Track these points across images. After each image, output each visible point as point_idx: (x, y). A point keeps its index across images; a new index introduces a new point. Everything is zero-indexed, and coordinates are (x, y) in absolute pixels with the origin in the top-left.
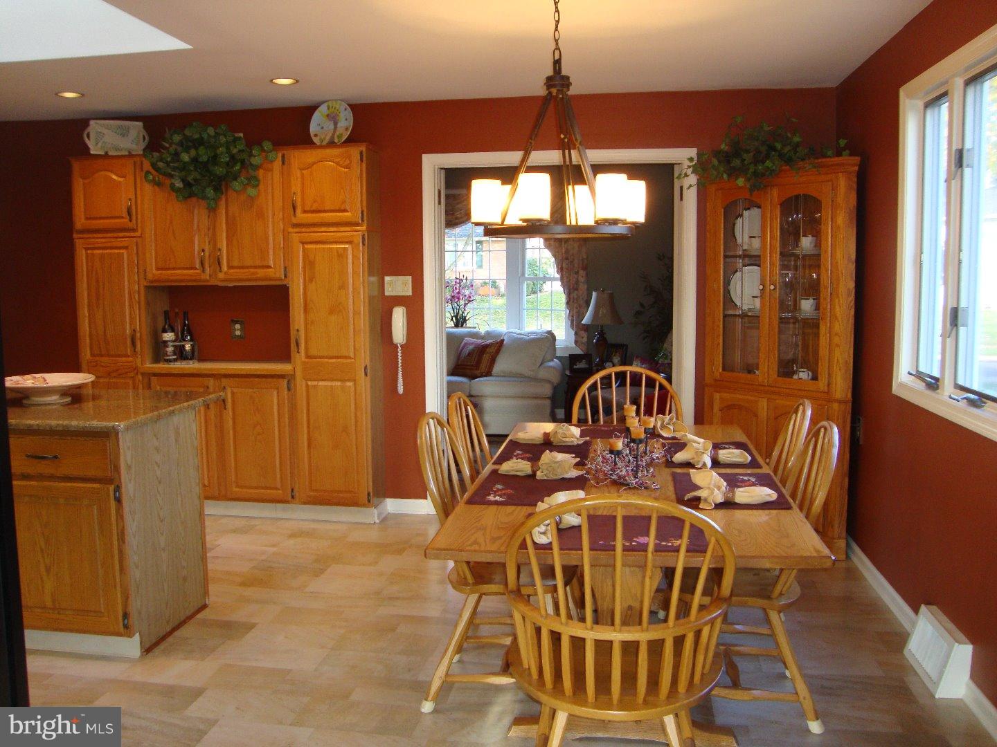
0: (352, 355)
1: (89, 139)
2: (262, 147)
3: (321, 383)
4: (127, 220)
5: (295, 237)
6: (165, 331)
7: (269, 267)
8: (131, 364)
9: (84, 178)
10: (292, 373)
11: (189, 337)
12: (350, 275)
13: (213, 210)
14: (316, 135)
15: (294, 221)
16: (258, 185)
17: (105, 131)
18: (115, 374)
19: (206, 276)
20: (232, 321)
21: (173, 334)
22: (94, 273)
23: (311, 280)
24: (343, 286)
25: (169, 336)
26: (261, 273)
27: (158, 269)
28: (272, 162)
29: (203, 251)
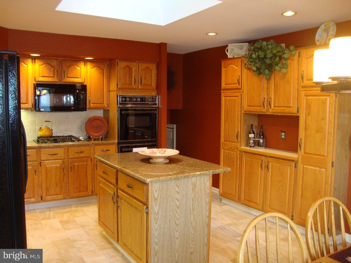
0: (326, 155)
1: (228, 52)
2: (289, 49)
3: (310, 167)
4: (238, 85)
5: (303, 93)
6: (250, 133)
7: (290, 107)
8: (236, 146)
9: (225, 68)
10: (297, 160)
11: (262, 137)
12: (328, 113)
13: (268, 80)
14: (318, 41)
15: (303, 84)
16: (287, 68)
17: (234, 48)
18: (230, 149)
19: (265, 110)
20: (281, 131)
21: (253, 135)
22: (226, 106)
23: (309, 115)
24: (323, 119)
25: (251, 136)
26: (287, 110)
27: (248, 106)
28: (294, 56)
29: (264, 98)
